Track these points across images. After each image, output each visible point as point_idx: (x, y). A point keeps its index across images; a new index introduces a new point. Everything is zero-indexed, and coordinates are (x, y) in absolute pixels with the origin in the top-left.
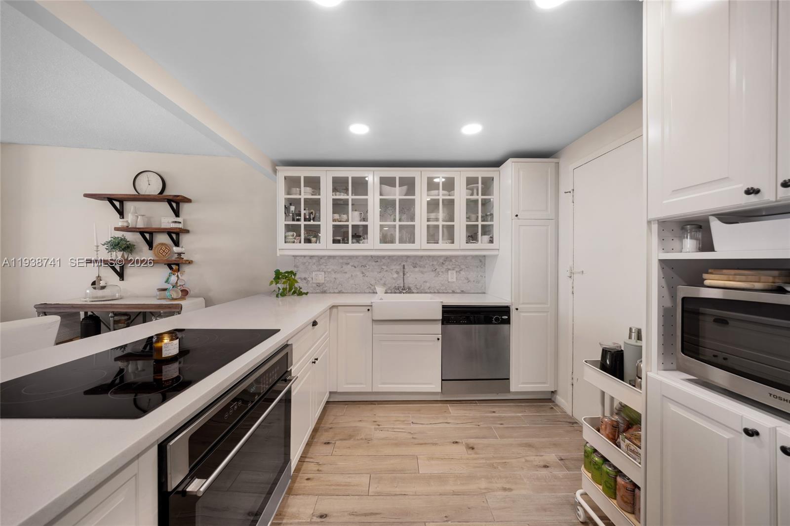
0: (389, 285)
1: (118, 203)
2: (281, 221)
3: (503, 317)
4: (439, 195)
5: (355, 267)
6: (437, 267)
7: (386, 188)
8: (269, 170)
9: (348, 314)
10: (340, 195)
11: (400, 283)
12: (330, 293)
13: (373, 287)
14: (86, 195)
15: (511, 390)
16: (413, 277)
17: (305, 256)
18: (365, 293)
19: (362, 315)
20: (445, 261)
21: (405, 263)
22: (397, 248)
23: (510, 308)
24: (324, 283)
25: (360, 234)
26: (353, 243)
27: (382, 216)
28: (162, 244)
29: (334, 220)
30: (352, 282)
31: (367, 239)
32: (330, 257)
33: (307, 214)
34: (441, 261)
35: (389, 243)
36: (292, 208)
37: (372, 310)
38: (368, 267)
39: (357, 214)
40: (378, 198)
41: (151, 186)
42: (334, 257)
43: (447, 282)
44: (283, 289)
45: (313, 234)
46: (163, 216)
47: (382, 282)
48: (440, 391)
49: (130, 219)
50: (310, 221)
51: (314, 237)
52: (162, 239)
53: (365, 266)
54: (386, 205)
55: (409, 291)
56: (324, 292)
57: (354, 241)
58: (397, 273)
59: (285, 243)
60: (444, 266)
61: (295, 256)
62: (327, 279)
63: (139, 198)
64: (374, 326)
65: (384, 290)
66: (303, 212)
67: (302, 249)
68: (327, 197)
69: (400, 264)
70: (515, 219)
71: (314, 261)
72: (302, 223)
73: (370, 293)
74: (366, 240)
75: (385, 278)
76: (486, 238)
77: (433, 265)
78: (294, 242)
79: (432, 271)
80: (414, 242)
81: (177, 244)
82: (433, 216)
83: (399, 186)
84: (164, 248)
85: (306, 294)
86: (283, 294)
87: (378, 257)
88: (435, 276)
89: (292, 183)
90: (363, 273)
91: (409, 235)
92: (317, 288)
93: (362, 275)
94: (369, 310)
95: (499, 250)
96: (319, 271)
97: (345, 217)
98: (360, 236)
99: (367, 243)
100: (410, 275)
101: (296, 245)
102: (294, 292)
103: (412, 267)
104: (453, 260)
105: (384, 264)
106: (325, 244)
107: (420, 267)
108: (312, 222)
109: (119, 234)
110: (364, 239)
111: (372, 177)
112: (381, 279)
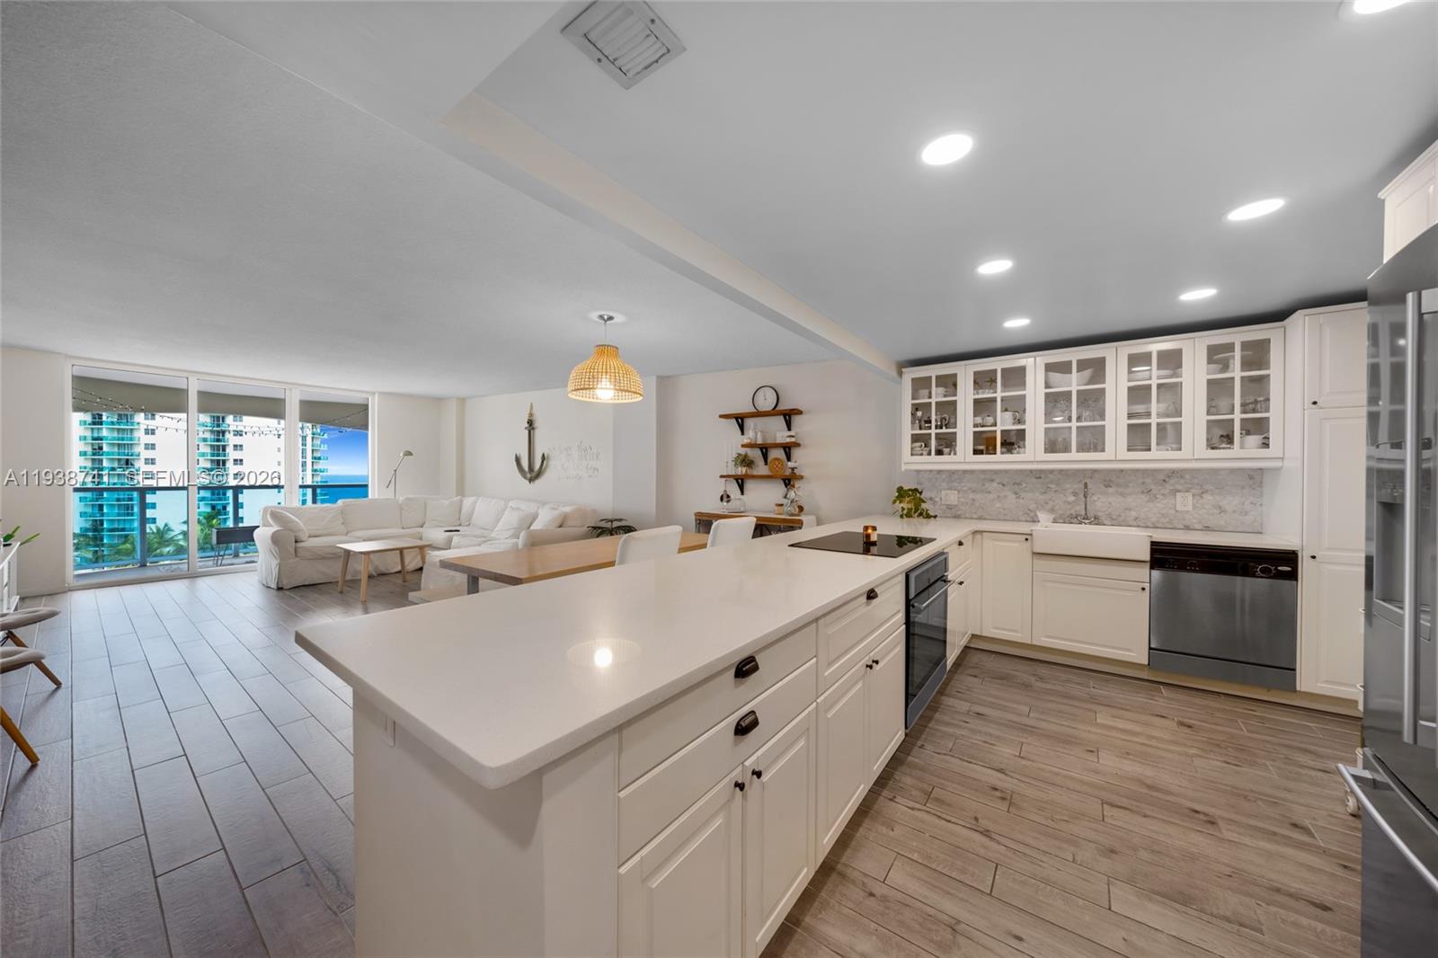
0: (1061, 512)
1: (740, 420)
2: (907, 430)
3: (1280, 568)
4: (1150, 379)
5: (1003, 485)
6: (1153, 487)
7: (1055, 377)
8: (894, 373)
9: (997, 543)
10: (983, 393)
11: (1080, 509)
12: (966, 518)
13: (1032, 514)
14: (721, 416)
15: (1298, 689)
16: (1102, 502)
17: (931, 471)
18: (1019, 521)
19: (1017, 545)
20: (1169, 477)
21: (1086, 481)
22: (1074, 459)
23: (1297, 554)
24: (957, 506)
25: (1012, 442)
26: (1002, 453)
27: (1049, 415)
28: (777, 459)
29: (976, 426)
30: (998, 505)
31: (1024, 447)
32: (965, 472)
33: (939, 420)
34: (1162, 477)
35: (1060, 452)
36: (919, 414)
37: (1032, 540)
38: (1024, 485)
39: (1008, 415)
40: (1042, 391)
41: (766, 401)
42: (972, 472)
43: (1172, 512)
44: (908, 509)
45: (947, 444)
46: (777, 431)
47: (1049, 507)
48: (1147, 663)
49: (750, 435)
50: (941, 428)
51: (946, 447)
52: (777, 454)
53: (1019, 484)
54: (1055, 401)
55: (1097, 521)
56: (957, 517)
57: (1004, 450)
58: (1075, 494)
59: (912, 455)
60: (1167, 486)
61: (918, 472)
62: (962, 500)
63: (759, 414)
64: (1035, 561)
65: (1051, 517)
66: (933, 418)
67: (932, 462)
68: (966, 396)
69: (1081, 481)
70: (1312, 409)
71: (944, 476)
72: (933, 431)
73: (1027, 521)
74: (1022, 450)
75: (1054, 501)
76: (1254, 440)
77: (1143, 483)
78: (922, 454)
79: (1143, 492)
80: (1103, 450)
81: (789, 459)
82: (1140, 408)
83: (1078, 372)
84: (777, 463)
85: (935, 517)
86: (909, 515)
87: (1041, 471)
88: (1148, 501)
89: (920, 384)
90: (1016, 493)
91: (1094, 440)
92: (948, 510)
93: (1014, 496)
94: (1027, 539)
95: (1283, 459)
96: (950, 489)
97: (990, 420)
98: (1012, 444)
99: (1025, 453)
100: (1099, 498)
101: (925, 458)
102: (921, 514)
103: (1103, 487)
104: (1187, 477)
105: (1051, 482)
106: (963, 456)
107: (1118, 485)
108: (944, 430)
109: (743, 451)
110: (1019, 447)
111: (1034, 364)
112: (1047, 503)
